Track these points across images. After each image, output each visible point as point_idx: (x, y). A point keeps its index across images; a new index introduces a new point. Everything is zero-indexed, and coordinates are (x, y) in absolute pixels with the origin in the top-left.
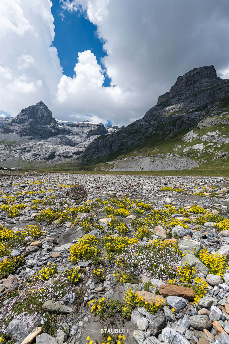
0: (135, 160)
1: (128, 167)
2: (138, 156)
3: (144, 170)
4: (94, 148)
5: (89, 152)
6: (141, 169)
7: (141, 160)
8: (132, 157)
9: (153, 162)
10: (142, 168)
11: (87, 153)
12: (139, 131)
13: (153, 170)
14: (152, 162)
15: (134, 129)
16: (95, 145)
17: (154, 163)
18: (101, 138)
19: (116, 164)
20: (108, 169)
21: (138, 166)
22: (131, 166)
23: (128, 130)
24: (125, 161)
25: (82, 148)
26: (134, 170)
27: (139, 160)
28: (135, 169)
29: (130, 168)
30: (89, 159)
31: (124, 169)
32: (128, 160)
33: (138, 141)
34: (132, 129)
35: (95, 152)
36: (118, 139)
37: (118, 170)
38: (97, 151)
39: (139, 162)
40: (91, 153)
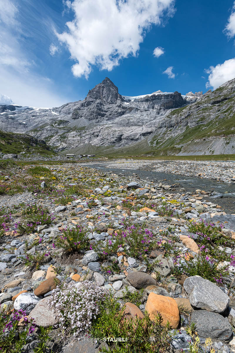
0: (207, 142)
1: (196, 150)
2: (211, 137)
3: (214, 154)
4: (165, 127)
5: (160, 132)
6: (211, 152)
7: (213, 142)
8: (204, 138)
9: (228, 143)
10: (213, 152)
11: (157, 133)
12: (229, 97)
13: (225, 153)
14: (226, 144)
15: (222, 96)
16: (167, 123)
17: (229, 145)
18: (175, 113)
19: (184, 147)
20: (174, 153)
21: (208, 149)
22: (200, 150)
23: (213, 99)
24: (195, 143)
25: (151, 128)
26: (202, 154)
27: (211, 141)
28: (204, 153)
29: (198, 151)
30: (159, 141)
31: (192, 153)
32: (198, 142)
33: (225, 112)
34: (220, 96)
35: (167, 131)
36: (197, 112)
37: (185, 154)
38: (169, 131)
39: (211, 144)
40: (161, 134)
